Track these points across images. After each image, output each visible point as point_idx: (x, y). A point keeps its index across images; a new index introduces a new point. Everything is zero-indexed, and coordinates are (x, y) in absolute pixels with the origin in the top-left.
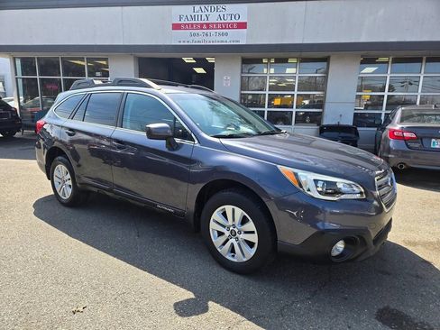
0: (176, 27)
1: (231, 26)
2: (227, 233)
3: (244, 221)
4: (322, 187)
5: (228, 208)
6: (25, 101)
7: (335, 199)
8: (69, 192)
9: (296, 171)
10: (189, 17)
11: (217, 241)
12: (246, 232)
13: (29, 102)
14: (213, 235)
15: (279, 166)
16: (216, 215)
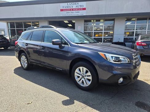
0: (62, 10)
1: (80, 9)
2: (81, 77)
3: (87, 72)
4: (115, 59)
5: (81, 68)
6: (11, 37)
7: (119, 63)
8: (26, 65)
9: (105, 53)
10: (66, 7)
11: (77, 80)
12: (87, 76)
13: (13, 37)
14: (76, 77)
15: (99, 52)
16: (77, 70)
